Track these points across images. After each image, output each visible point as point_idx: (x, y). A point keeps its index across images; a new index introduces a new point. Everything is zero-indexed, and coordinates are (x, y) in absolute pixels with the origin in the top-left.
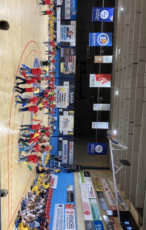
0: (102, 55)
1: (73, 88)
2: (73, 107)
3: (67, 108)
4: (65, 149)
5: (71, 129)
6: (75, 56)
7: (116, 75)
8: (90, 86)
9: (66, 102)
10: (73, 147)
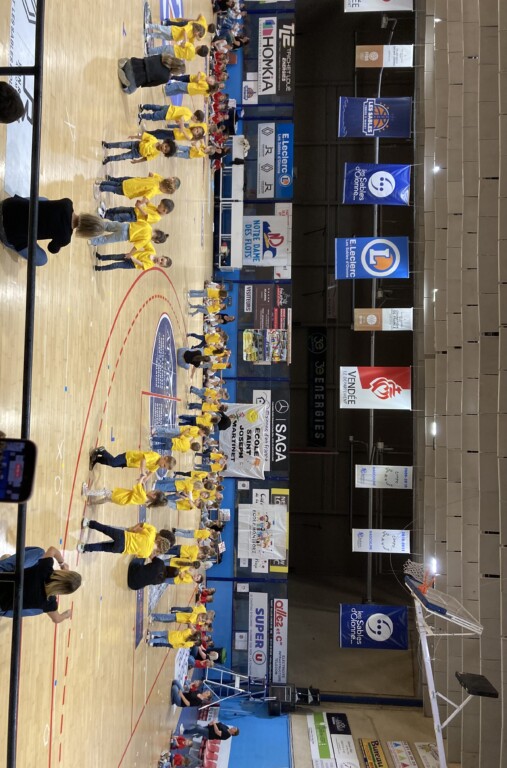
0: (377, 307)
1: (284, 409)
2: (285, 474)
3: (264, 478)
4: (260, 627)
5: (278, 554)
6: (290, 310)
7: (430, 370)
8: (343, 405)
9: (262, 456)
10: (285, 620)
